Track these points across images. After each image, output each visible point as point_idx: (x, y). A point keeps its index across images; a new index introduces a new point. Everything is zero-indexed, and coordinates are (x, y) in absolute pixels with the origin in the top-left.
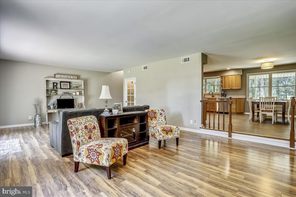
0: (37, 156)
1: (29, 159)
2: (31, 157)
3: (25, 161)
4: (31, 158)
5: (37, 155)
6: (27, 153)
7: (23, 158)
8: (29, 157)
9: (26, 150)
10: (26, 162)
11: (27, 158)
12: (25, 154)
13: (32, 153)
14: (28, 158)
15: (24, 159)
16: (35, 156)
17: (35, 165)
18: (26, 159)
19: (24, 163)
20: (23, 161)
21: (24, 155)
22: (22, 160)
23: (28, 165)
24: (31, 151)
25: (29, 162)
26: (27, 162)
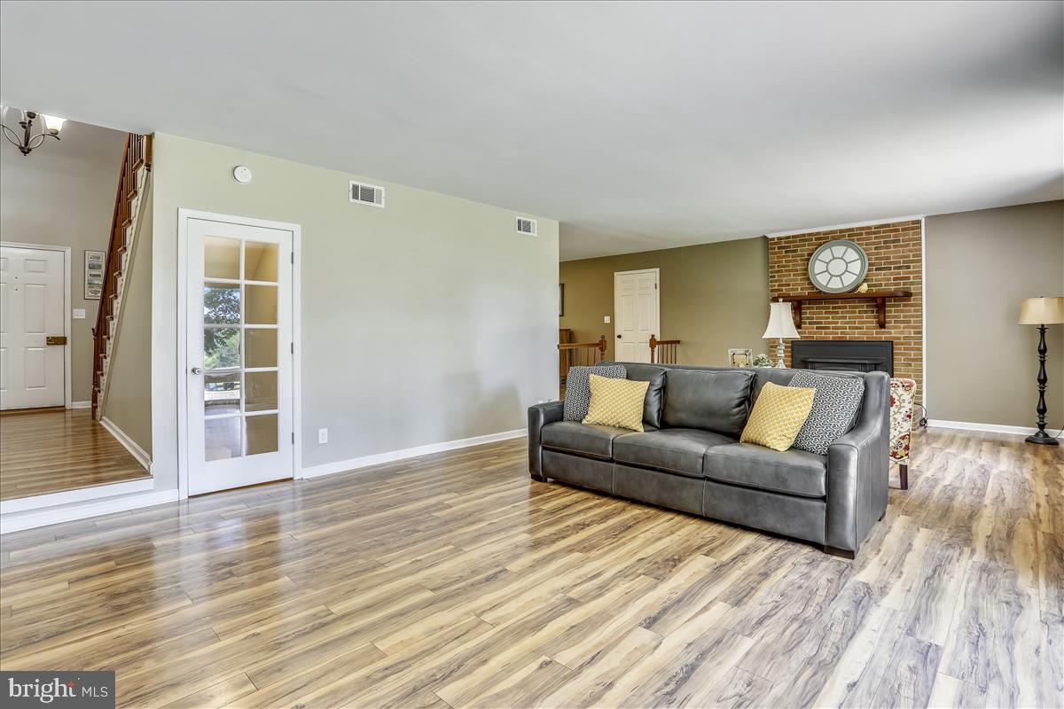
0: (942, 550)
1: (973, 551)
2: (965, 555)
3: (991, 550)
4: (967, 550)
5: (939, 552)
6: (967, 576)
7: (993, 564)
8: (970, 557)
9: (961, 598)
10: (990, 548)
11: (980, 557)
12: (977, 578)
13: (949, 568)
14: (975, 558)
15: (991, 560)
16: (950, 552)
17: (970, 531)
18: (984, 555)
19: (996, 546)
20: (997, 555)
21: (985, 575)
22: (998, 558)
23: (989, 537)
24: (946, 577)
25: (980, 545)
26: (987, 547)
